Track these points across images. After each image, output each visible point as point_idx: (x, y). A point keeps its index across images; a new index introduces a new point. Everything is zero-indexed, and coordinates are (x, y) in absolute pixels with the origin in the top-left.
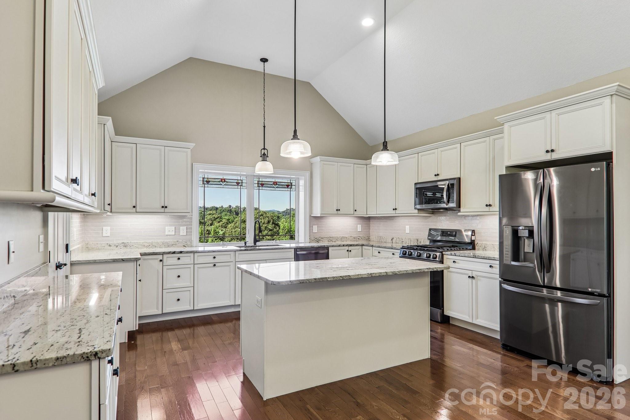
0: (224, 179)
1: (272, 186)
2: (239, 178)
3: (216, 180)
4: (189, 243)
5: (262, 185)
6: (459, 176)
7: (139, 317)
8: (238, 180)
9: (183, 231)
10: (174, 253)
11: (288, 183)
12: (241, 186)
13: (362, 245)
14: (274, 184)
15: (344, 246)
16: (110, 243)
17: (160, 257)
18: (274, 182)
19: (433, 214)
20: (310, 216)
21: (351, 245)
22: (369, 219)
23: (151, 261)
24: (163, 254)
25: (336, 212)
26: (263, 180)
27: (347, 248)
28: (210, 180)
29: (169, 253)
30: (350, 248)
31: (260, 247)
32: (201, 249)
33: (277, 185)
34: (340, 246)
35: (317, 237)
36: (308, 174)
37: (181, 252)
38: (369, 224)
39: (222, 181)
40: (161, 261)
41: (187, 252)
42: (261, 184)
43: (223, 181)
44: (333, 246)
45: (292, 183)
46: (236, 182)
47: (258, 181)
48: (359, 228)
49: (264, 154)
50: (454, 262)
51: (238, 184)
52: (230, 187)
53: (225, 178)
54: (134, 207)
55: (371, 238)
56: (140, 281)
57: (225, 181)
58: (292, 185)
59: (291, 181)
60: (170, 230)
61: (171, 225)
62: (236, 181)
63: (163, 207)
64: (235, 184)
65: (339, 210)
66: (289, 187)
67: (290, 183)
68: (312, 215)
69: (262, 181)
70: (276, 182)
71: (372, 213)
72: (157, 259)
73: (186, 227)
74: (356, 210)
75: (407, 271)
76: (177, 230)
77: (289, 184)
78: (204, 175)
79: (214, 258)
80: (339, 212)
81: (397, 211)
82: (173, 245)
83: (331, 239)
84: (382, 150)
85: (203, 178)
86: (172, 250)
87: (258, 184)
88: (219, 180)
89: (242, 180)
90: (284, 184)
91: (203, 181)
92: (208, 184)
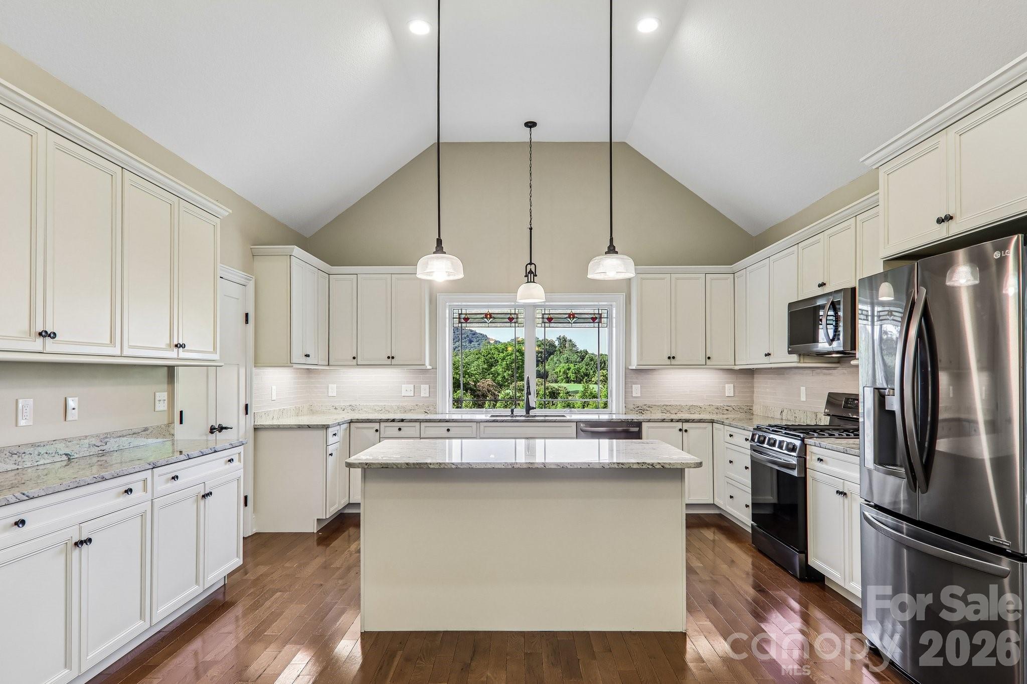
0: (490, 314)
1: (566, 320)
2: (513, 311)
3: (478, 316)
4: (431, 408)
5: (550, 320)
6: (854, 286)
8: (511, 314)
9: (425, 390)
10: (393, 421)
11: (594, 314)
12: (515, 323)
13: (712, 422)
14: (570, 318)
15: (672, 421)
16: (337, 405)
17: (376, 426)
18: (570, 315)
20: (626, 368)
21: (687, 421)
22: (750, 373)
23: (365, 431)
24: (380, 421)
25: (668, 362)
26: (552, 312)
27: (679, 425)
28: (469, 316)
29: (387, 421)
30: (686, 426)
31: (517, 418)
33: (575, 319)
34: (663, 421)
35: (640, 404)
36: (622, 297)
37: (402, 420)
38: (752, 383)
39: (486, 317)
40: (377, 431)
41: (411, 421)
42: (548, 319)
43: (488, 316)
44: (649, 421)
45: (601, 314)
46: (508, 318)
47: (543, 314)
48: (729, 389)
49: (531, 272)
50: (820, 460)
51: (511, 319)
52: (499, 325)
53: (491, 311)
54: (354, 358)
55: (755, 408)
56: (331, 455)
57: (491, 318)
58: (601, 318)
59: (600, 311)
60: (407, 390)
61: (408, 383)
62: (508, 316)
63: (389, 358)
64: (507, 320)
65: (674, 358)
66: (597, 321)
67: (599, 314)
68: (630, 368)
69: (550, 314)
70: (573, 314)
71: (744, 362)
72: (372, 428)
73: (428, 386)
74: (709, 358)
76: (416, 390)
77: (597, 316)
78: (461, 310)
79: (448, 430)
80: (673, 362)
81: (771, 359)
82: (411, 410)
83: (668, 408)
84: (606, 253)
85: (460, 314)
86: (391, 417)
87: (543, 318)
88: (483, 316)
89: (517, 315)
90: (587, 316)
91: (459, 318)
92: (466, 322)
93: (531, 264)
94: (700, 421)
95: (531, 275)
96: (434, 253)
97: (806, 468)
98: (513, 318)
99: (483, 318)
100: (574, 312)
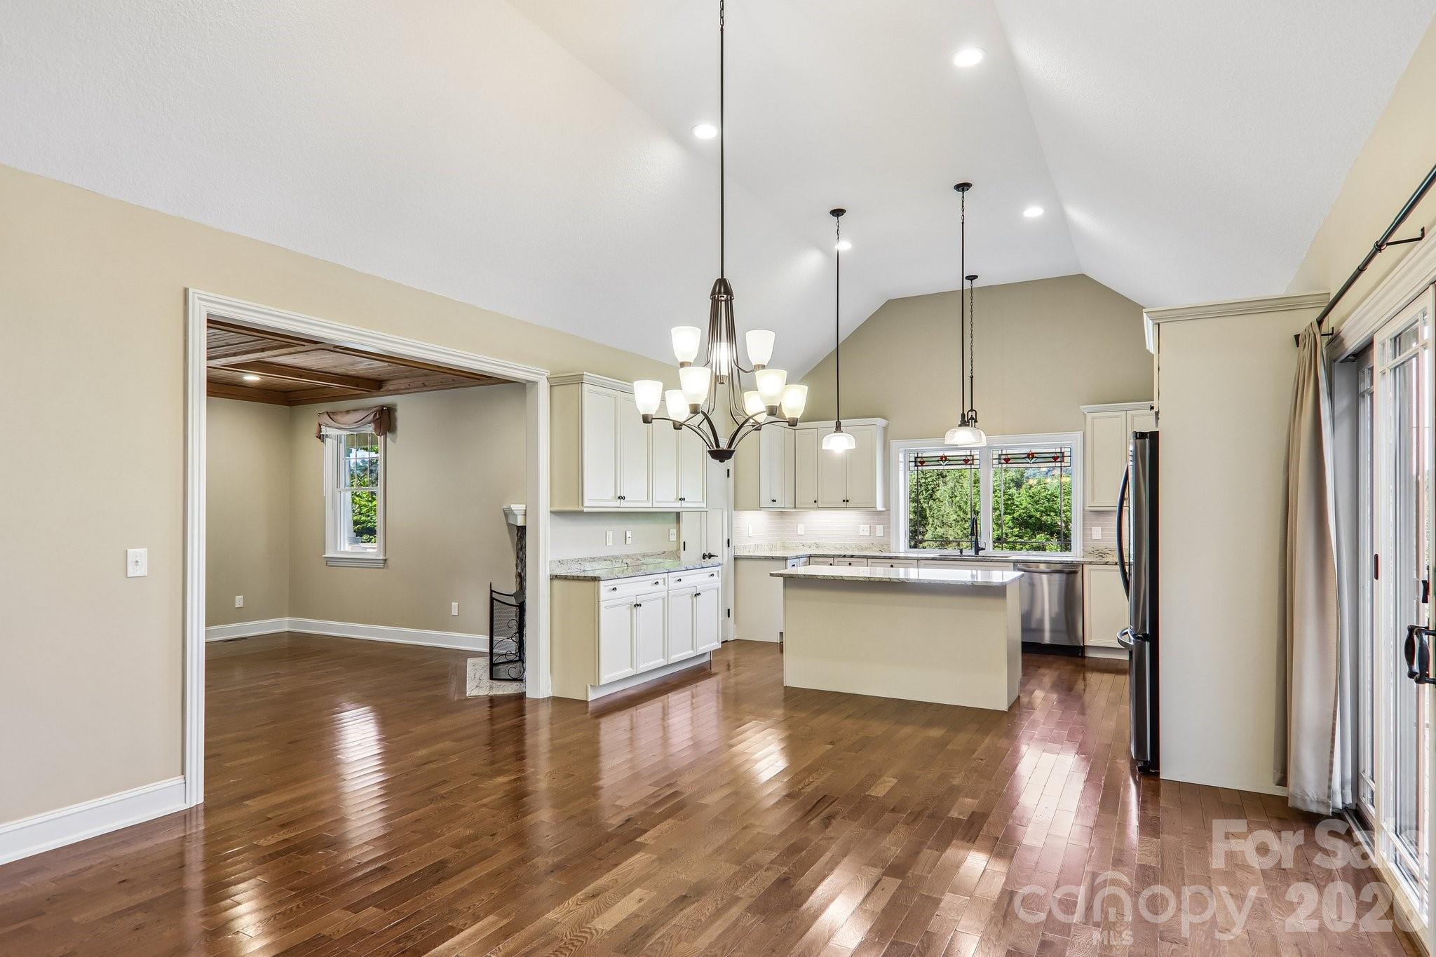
0: (945, 457)
1: (1024, 461)
2: (969, 454)
3: (934, 459)
4: (888, 547)
5: (1007, 460)
8: (966, 456)
9: (880, 530)
10: (844, 556)
11: (1056, 453)
12: (971, 464)
14: (1029, 458)
16: (804, 542)
17: (831, 561)
18: (1028, 454)
20: (1085, 510)
26: (1009, 452)
28: (923, 460)
29: (839, 556)
33: (1034, 459)
34: (1106, 564)
35: (1101, 548)
36: (1079, 437)
37: (852, 556)
39: (942, 460)
40: (831, 564)
41: (859, 557)
42: (1005, 459)
43: (944, 459)
44: (1090, 563)
45: (1063, 453)
46: (964, 460)
47: (1000, 455)
51: (966, 461)
52: (954, 467)
53: (945, 454)
54: (815, 501)
57: (946, 460)
58: (1063, 457)
59: (1063, 449)
60: (864, 530)
61: (864, 524)
62: (964, 458)
63: (843, 501)
64: (962, 462)
66: (1059, 460)
67: (1061, 452)
68: (1087, 507)
69: (1007, 455)
70: (1033, 454)
72: (827, 562)
73: (882, 526)
76: (872, 530)
77: (1058, 455)
78: (916, 453)
82: (867, 548)
84: (960, 426)
85: (916, 458)
86: (843, 553)
87: (999, 459)
88: (937, 459)
89: (973, 456)
90: (1047, 455)
91: (915, 462)
92: (922, 466)
93: (972, 410)
95: (971, 420)
96: (835, 432)
98: (969, 460)
99: (938, 461)
100: (1033, 451)
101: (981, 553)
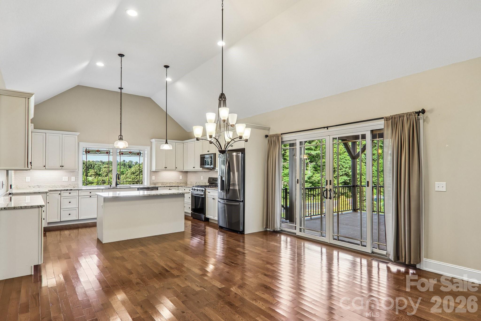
0: (99, 151)
1: (128, 154)
2: (108, 150)
3: (94, 151)
4: (76, 186)
5: (122, 154)
6: (215, 153)
7: (48, 223)
8: (107, 151)
9: (73, 179)
10: (67, 190)
11: (138, 152)
12: (109, 154)
13: (178, 186)
14: (130, 153)
15: (167, 187)
16: (30, 185)
17: (59, 192)
18: (130, 152)
19: (211, 170)
20: (150, 171)
21: (171, 186)
22: (187, 172)
23: (54, 194)
24: (61, 191)
25: (165, 169)
27: (169, 188)
28: (90, 151)
29: (64, 190)
30: (171, 188)
32: (83, 188)
33: (131, 154)
34: (164, 187)
35: (155, 182)
36: (149, 148)
37: (71, 190)
38: (187, 175)
40: (60, 194)
41: (75, 190)
42: (121, 153)
43: (98, 151)
44: (160, 187)
46: (106, 152)
47: (120, 151)
48: (181, 177)
50: (209, 192)
51: (107, 153)
52: (102, 154)
54: (44, 166)
55: (188, 182)
56: (48, 203)
57: (99, 152)
58: (140, 154)
60: (65, 179)
62: (106, 151)
63: (61, 166)
64: (106, 153)
65: (166, 168)
66: (139, 154)
67: (140, 152)
68: (152, 170)
69: (122, 152)
70: (131, 152)
71: (186, 169)
72: (57, 193)
73: (75, 177)
74: (176, 168)
75: (167, 194)
76: (69, 179)
77: (139, 153)
78: (87, 148)
79: (90, 193)
80: (166, 169)
81: (195, 169)
82: (67, 186)
83: (163, 183)
84: (165, 143)
85: (86, 150)
86: (66, 189)
87: (120, 153)
88: (95, 151)
89: (110, 151)
90: (136, 153)
91: (86, 152)
92: (89, 153)
93: (121, 136)
94: (175, 186)
95: (121, 139)
97: (206, 195)
99: (96, 152)
100: (131, 151)
101: (118, 186)
